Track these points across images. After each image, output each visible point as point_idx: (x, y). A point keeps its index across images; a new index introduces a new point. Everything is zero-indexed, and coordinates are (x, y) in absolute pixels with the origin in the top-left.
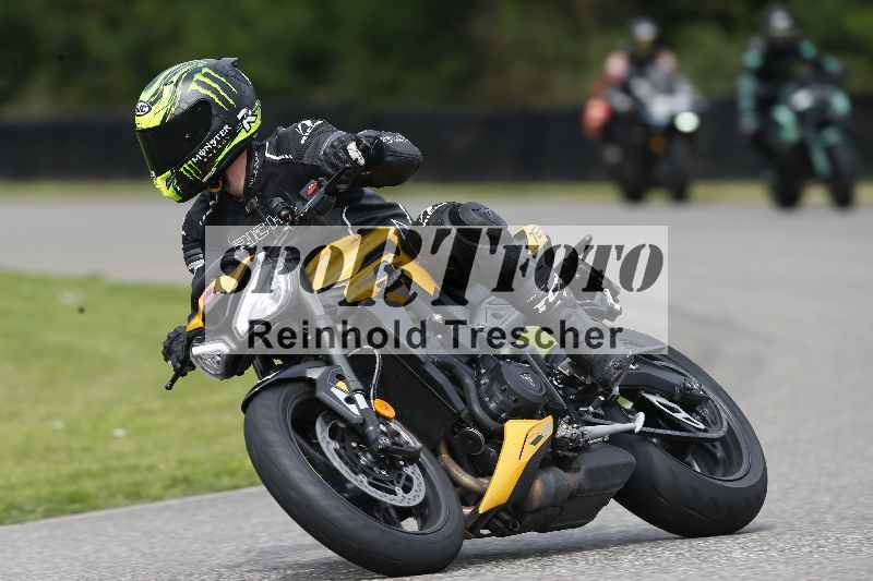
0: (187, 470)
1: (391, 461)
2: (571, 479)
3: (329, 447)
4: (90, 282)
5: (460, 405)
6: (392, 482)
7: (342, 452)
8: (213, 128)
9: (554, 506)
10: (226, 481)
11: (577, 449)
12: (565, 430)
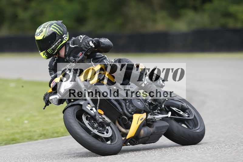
0: (45, 132)
1: (103, 125)
2: (151, 130)
3: (86, 122)
4: (18, 81)
5: (121, 110)
6: (103, 131)
7: (90, 123)
8: (56, 40)
9: (147, 137)
10: (56, 135)
11: (153, 122)
12: (149, 117)
